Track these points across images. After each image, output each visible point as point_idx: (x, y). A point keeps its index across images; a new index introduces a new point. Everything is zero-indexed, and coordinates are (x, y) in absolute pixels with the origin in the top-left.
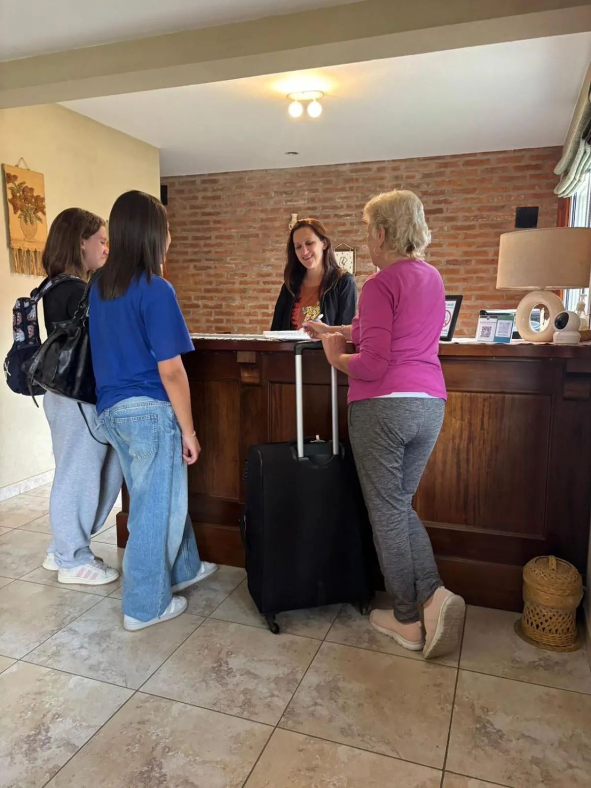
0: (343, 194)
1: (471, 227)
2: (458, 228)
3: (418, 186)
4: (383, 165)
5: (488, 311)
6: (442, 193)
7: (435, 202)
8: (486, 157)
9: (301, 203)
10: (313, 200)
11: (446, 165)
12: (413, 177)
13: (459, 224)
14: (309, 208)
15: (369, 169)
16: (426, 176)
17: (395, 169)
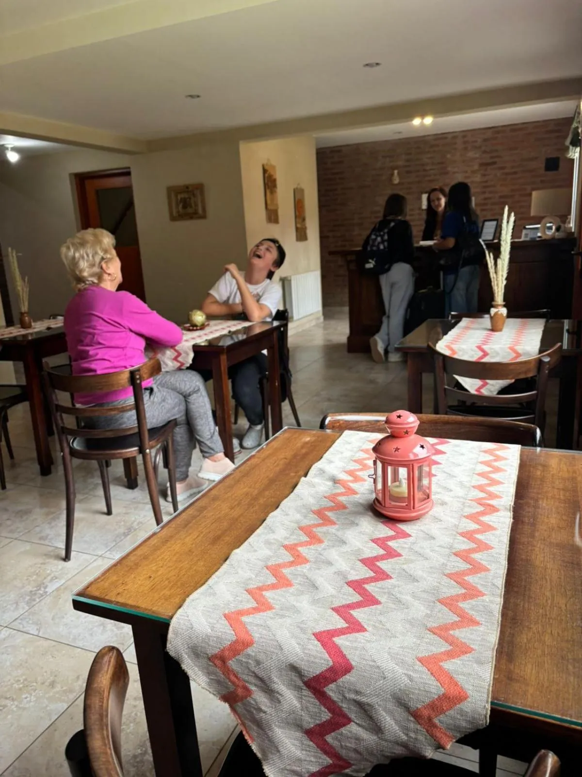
0: (429, 156)
1: (515, 173)
2: (507, 174)
3: (480, 147)
4: (455, 134)
5: (527, 227)
6: (496, 151)
7: (492, 157)
8: (525, 125)
9: (400, 163)
10: (408, 161)
11: (498, 132)
12: (476, 141)
13: (506, 171)
14: (406, 166)
15: (446, 138)
16: (485, 140)
17: (464, 137)
